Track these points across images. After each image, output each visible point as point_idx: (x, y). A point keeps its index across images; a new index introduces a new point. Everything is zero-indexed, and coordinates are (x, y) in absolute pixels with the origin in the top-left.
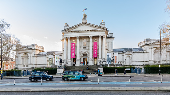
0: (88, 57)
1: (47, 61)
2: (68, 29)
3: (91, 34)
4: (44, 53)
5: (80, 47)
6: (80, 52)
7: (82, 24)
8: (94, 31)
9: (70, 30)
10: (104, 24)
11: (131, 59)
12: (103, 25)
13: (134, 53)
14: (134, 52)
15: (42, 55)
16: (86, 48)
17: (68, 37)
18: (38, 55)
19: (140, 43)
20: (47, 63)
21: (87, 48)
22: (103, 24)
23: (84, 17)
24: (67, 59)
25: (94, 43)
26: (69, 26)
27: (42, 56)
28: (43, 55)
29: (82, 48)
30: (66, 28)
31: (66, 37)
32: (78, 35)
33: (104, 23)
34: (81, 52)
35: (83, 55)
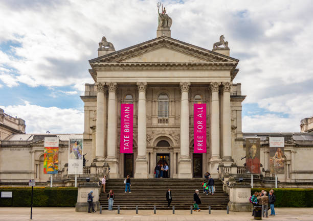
0: (175, 151)
1: (34, 161)
2: (109, 58)
3: (185, 77)
4: (24, 138)
5: (149, 118)
6: (147, 135)
7: (157, 41)
8: (195, 67)
9: (116, 59)
10: (228, 49)
11: (288, 163)
12: (222, 49)
13: (297, 146)
14: (297, 143)
15: (17, 143)
16: (167, 121)
17: (112, 84)
18: (6, 143)
19: (307, 119)
20: (33, 169)
21: (172, 121)
22: (222, 46)
23: (164, 21)
24: (106, 155)
25: (196, 106)
26: (113, 48)
27: (17, 146)
28: (21, 143)
29: (155, 122)
30: (104, 53)
31: (103, 81)
32: (142, 78)
33: (226, 43)
34: (150, 133)
35: (158, 145)
